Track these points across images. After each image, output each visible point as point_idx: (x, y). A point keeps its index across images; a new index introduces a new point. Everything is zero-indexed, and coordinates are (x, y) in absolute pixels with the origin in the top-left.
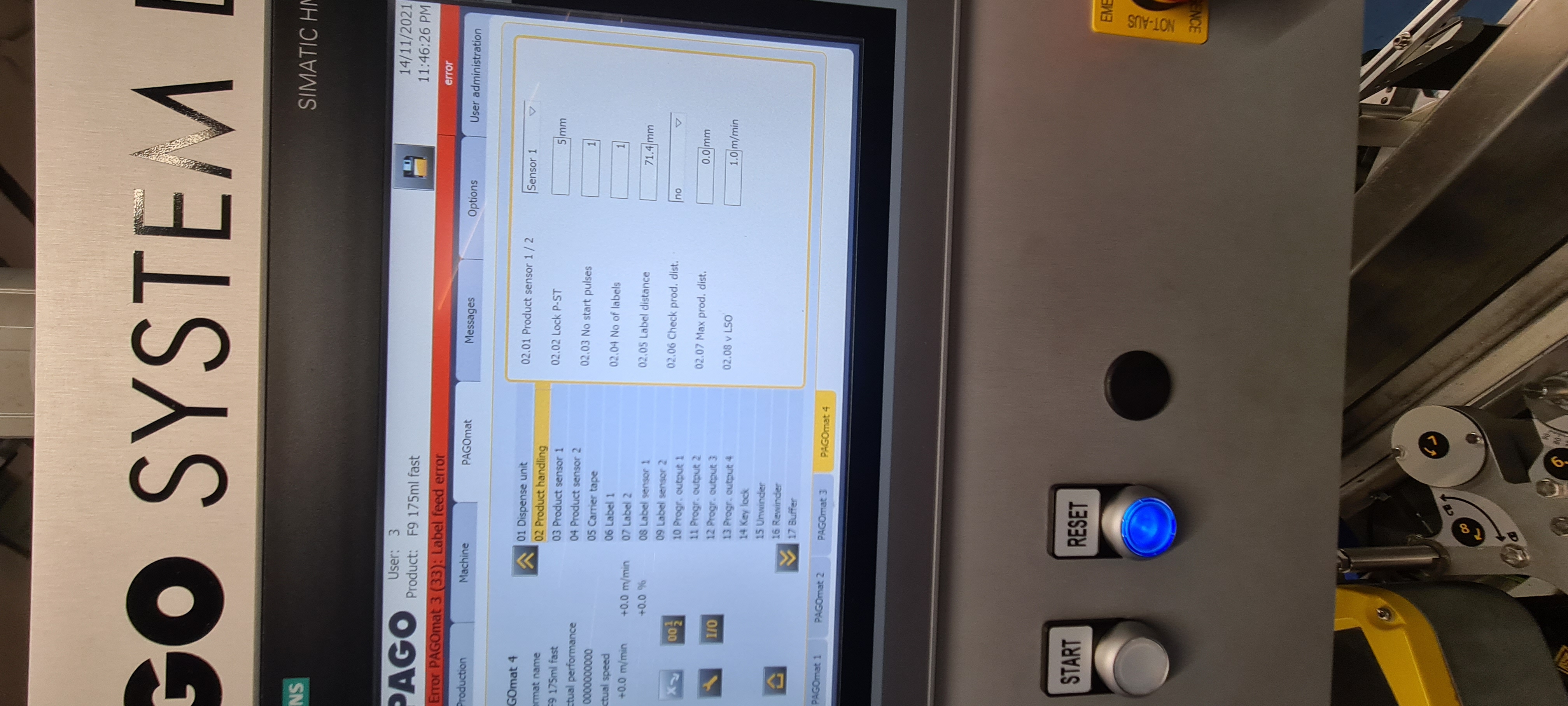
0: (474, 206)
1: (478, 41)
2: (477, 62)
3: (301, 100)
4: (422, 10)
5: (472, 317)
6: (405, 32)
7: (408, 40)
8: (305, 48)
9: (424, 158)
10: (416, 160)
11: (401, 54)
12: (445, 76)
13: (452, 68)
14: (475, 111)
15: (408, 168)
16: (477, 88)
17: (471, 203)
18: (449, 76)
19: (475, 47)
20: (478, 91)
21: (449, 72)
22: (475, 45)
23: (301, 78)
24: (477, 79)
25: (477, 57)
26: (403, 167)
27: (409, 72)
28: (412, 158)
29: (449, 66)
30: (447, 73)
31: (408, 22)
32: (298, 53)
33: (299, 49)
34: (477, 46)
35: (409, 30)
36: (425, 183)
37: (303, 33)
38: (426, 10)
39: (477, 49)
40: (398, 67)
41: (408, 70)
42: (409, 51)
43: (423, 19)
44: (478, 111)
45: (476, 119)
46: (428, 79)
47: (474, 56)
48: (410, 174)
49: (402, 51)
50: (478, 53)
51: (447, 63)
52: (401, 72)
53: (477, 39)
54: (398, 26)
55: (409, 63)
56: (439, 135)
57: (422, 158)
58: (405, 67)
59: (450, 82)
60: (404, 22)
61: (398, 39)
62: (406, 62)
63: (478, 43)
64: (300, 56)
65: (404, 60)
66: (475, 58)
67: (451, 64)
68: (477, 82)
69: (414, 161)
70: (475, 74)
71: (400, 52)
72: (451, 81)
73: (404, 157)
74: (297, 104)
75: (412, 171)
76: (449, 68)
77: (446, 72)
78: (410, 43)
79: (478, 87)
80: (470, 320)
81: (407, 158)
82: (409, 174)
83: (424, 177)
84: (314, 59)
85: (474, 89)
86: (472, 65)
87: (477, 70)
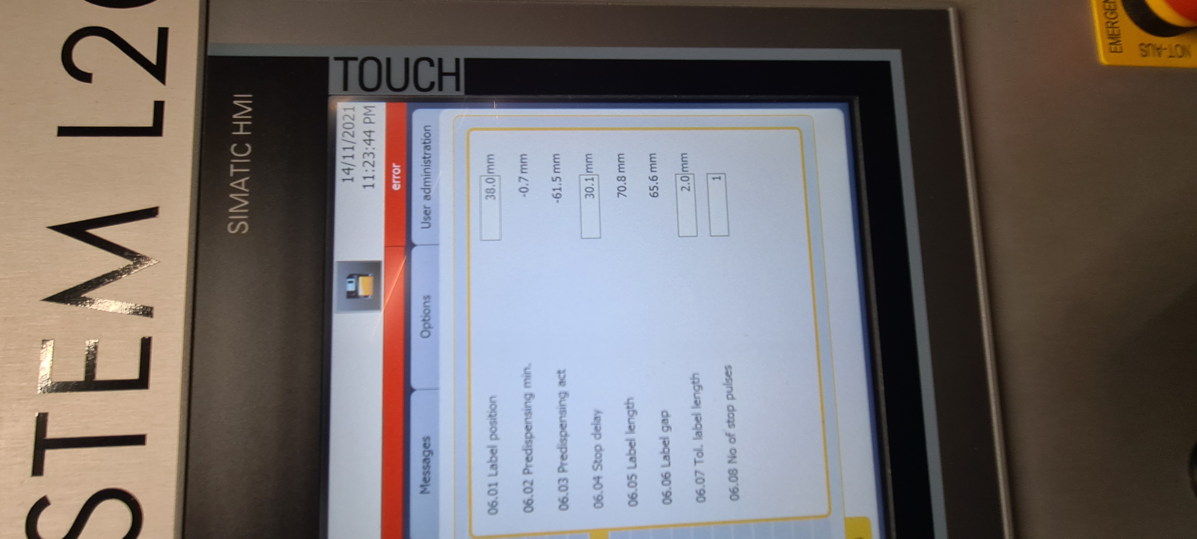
0: (427, 325)
1: (427, 138)
2: (427, 161)
3: (231, 224)
4: (366, 111)
5: (427, 461)
6: (348, 137)
7: (351, 145)
8: (237, 166)
9: (370, 275)
10: (361, 278)
11: (344, 161)
12: (391, 181)
13: (399, 171)
14: (427, 216)
15: (351, 287)
16: (427, 191)
17: (423, 323)
18: (397, 180)
19: (424, 145)
20: (428, 193)
21: (397, 175)
22: (425, 143)
23: (233, 199)
24: (427, 180)
25: (427, 156)
26: (345, 287)
27: (352, 179)
28: (356, 276)
29: (397, 169)
30: (394, 177)
31: (351, 126)
32: (229, 171)
33: (229, 167)
34: (427, 145)
35: (352, 133)
36: (371, 304)
37: (236, 150)
38: (370, 111)
39: (427, 147)
40: (340, 175)
41: (351, 178)
42: (352, 157)
43: (367, 120)
44: (430, 216)
45: (427, 225)
46: (373, 186)
47: (423, 155)
48: (354, 294)
49: (344, 157)
50: (427, 152)
51: (394, 165)
52: (344, 180)
54: (340, 130)
55: (352, 169)
56: (386, 247)
57: (367, 275)
58: (348, 174)
59: (397, 187)
60: (346, 126)
61: (340, 144)
62: (349, 169)
63: (427, 141)
64: (232, 175)
65: (347, 167)
66: (424, 158)
67: (399, 166)
68: (427, 184)
69: (358, 280)
70: (426, 175)
71: (342, 158)
72: (399, 186)
73: (347, 275)
74: (226, 229)
75: (356, 291)
76: (396, 171)
77: (394, 175)
78: (353, 148)
79: (429, 189)
80: (426, 465)
81: (351, 276)
82: (352, 295)
83: (370, 297)
84: (247, 176)
85: (425, 192)
86: (422, 166)
87: (427, 171)
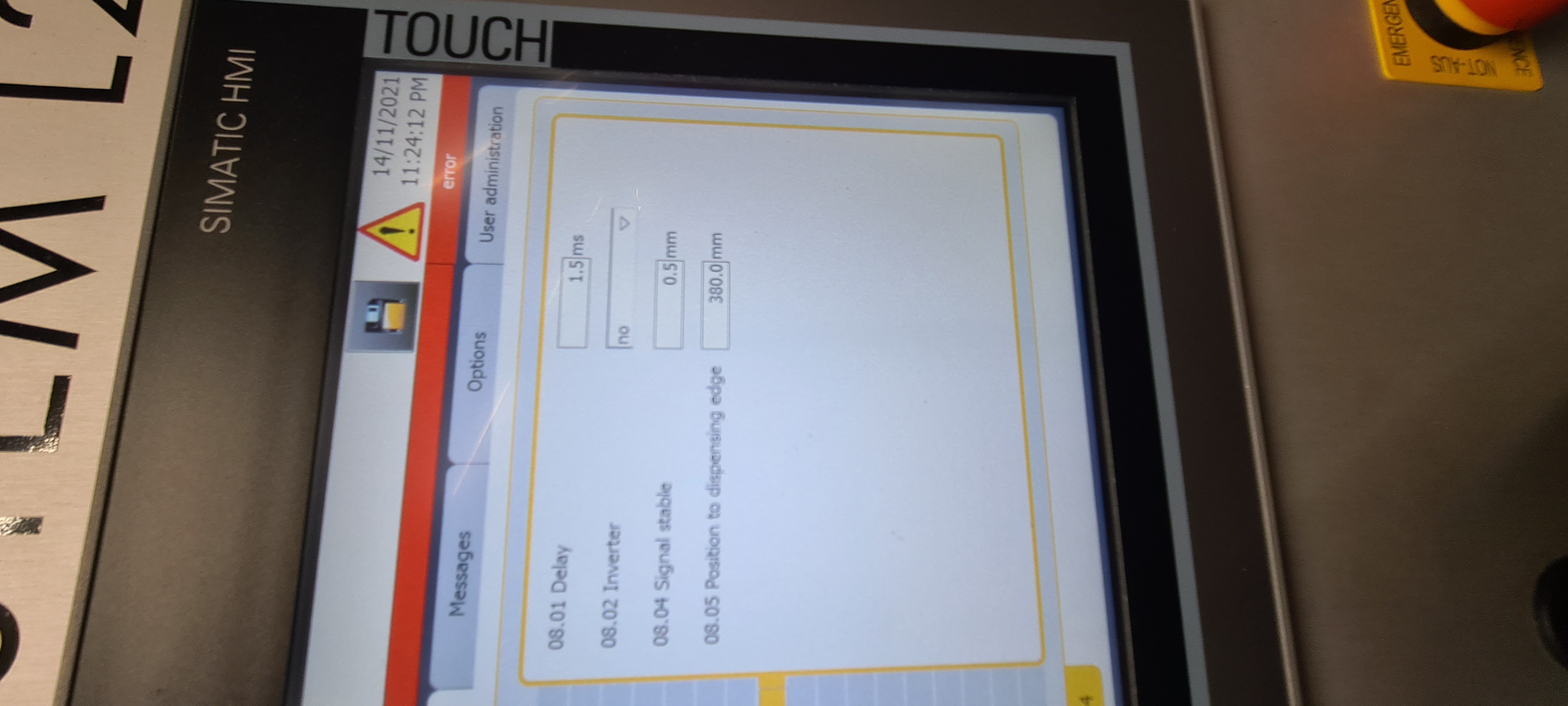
0: (478, 374)
2: (495, 154)
3: (206, 219)
4: (415, 84)
5: (464, 567)
6: (386, 116)
7: (390, 127)
8: (223, 142)
9: (401, 302)
10: (388, 305)
11: (378, 147)
12: (443, 176)
13: (455, 163)
14: (488, 226)
15: (373, 317)
16: (492, 192)
17: (473, 370)
18: (449, 175)
19: (491, 132)
20: (493, 195)
21: (450, 170)
22: (493, 129)
23: (212, 186)
24: (493, 178)
25: (495, 147)
26: (365, 316)
28: (381, 302)
29: (451, 162)
30: (447, 172)
31: (392, 102)
32: (211, 148)
33: (212, 144)
34: (495, 132)
35: (392, 112)
36: (401, 341)
37: (224, 121)
38: (421, 84)
39: (496, 135)
40: (370, 164)
41: (385, 170)
42: (391, 142)
43: (416, 96)
44: (493, 225)
45: (488, 238)
46: (416, 182)
47: (489, 145)
48: (376, 327)
49: (379, 142)
50: (496, 141)
52: (375, 172)
53: (496, 122)
54: (377, 108)
55: (388, 159)
56: (428, 264)
57: (396, 301)
58: (382, 164)
59: (450, 184)
60: (386, 102)
61: (375, 124)
62: (384, 159)
63: (497, 126)
64: (214, 153)
65: (381, 155)
66: (491, 149)
67: (454, 158)
68: (492, 183)
69: (383, 307)
70: (491, 172)
71: (376, 144)
72: (453, 184)
73: (369, 299)
74: (197, 225)
75: (380, 323)
76: (450, 164)
77: (446, 169)
78: (392, 131)
80: (461, 573)
81: (373, 302)
83: (398, 331)
84: (236, 157)
85: (488, 193)
86: (486, 159)
87: (494, 165)
